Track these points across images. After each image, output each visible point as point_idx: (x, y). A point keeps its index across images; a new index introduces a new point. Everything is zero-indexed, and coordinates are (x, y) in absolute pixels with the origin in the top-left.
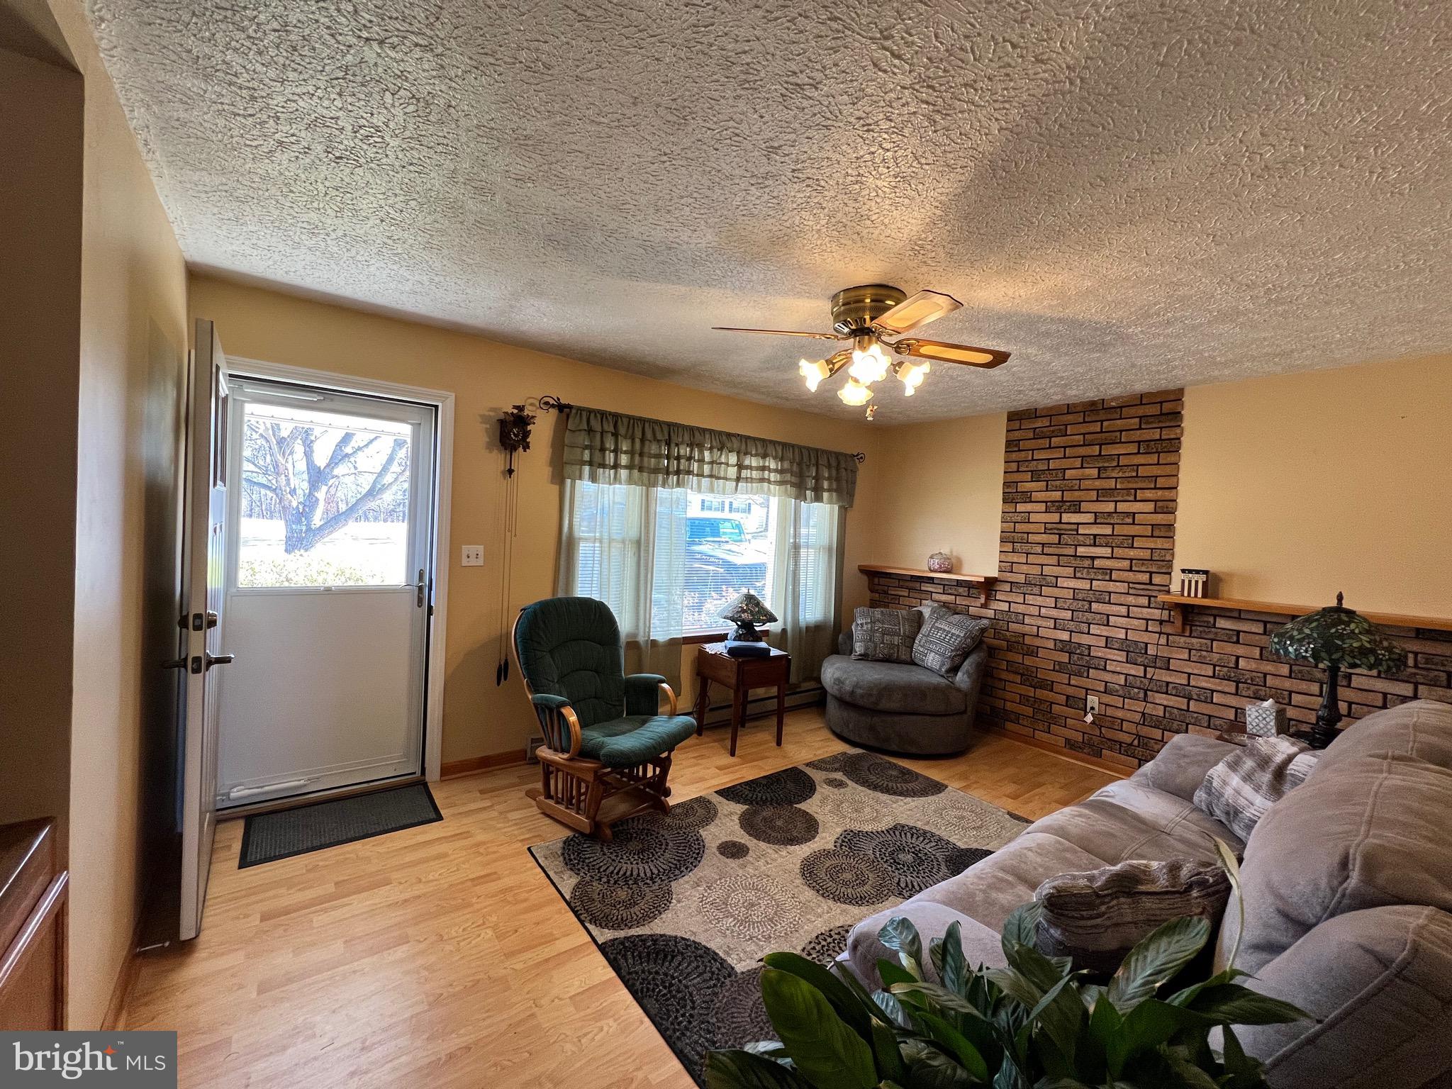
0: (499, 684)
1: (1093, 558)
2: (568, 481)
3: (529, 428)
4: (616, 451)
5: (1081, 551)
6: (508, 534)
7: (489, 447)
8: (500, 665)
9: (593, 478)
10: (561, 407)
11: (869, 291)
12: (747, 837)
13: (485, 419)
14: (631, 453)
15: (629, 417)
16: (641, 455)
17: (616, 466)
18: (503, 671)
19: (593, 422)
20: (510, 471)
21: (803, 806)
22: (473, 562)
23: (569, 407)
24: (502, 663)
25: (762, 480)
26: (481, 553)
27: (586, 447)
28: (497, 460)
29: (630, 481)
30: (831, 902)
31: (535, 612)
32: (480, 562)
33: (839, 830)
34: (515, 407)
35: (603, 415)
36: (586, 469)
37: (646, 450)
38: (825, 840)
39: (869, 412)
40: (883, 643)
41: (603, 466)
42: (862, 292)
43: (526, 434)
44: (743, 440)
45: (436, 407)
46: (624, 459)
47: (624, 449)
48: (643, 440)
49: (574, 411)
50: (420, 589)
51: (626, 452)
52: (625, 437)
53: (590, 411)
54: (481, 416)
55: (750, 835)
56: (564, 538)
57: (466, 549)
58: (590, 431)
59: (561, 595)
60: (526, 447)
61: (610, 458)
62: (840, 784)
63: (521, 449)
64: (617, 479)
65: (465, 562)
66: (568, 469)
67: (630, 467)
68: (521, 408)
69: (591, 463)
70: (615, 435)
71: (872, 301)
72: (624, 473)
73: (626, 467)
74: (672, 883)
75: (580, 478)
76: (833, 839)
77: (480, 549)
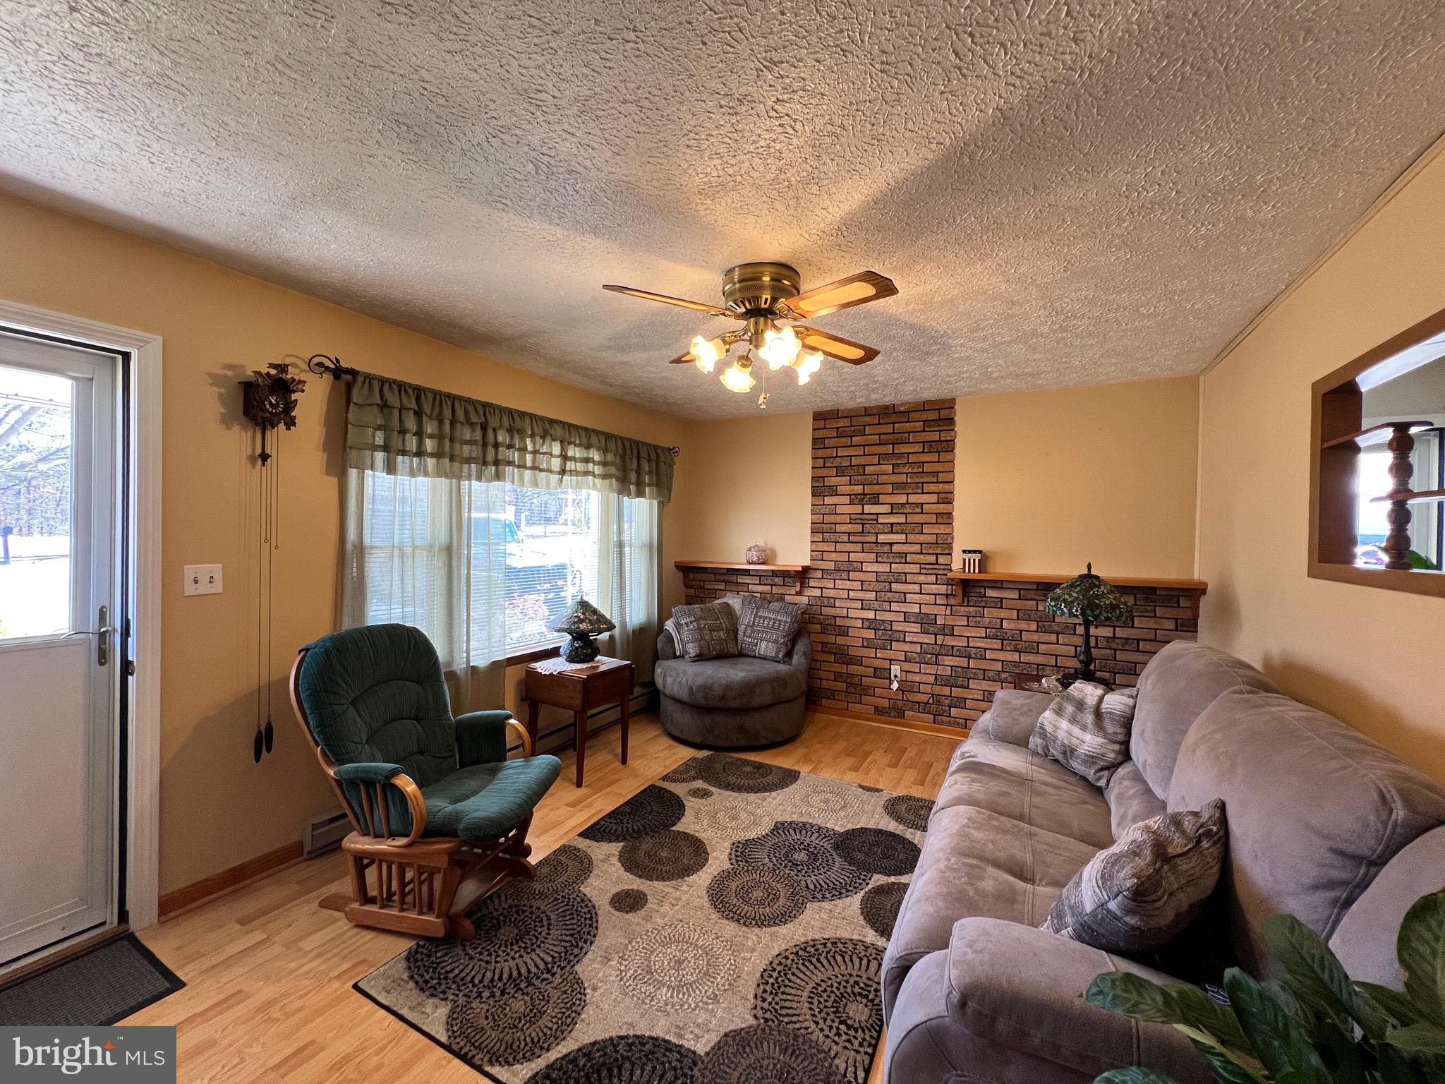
0: (257, 759)
1: (891, 544)
2: (353, 472)
3: (294, 397)
4: (420, 434)
5: (881, 538)
6: (266, 546)
7: (226, 421)
8: (260, 732)
9: (390, 469)
10: (337, 372)
11: (768, 269)
12: (638, 880)
13: (215, 380)
14: (439, 437)
15: (436, 393)
16: (452, 440)
17: (420, 453)
18: (264, 741)
19: (387, 394)
20: (264, 457)
21: (679, 827)
22: (204, 588)
23: (352, 372)
24: (263, 729)
25: (587, 473)
26: (218, 576)
27: (379, 428)
28: (240, 440)
29: (440, 472)
30: (756, 930)
31: (326, 652)
32: (218, 587)
33: (727, 844)
34: (271, 366)
35: (401, 387)
36: (380, 456)
37: (457, 434)
38: (719, 861)
39: (761, 400)
40: (713, 640)
41: (403, 453)
42: (759, 269)
43: (290, 406)
44: (566, 427)
45: (126, 356)
46: (429, 445)
47: (429, 431)
48: (453, 422)
49: (360, 379)
50: (102, 636)
51: (431, 436)
52: (430, 417)
53: (383, 381)
54: (210, 374)
55: (640, 877)
56: (349, 547)
57: (190, 570)
58: (384, 406)
59: (347, 625)
60: (291, 423)
61: (412, 443)
62: (705, 794)
63: (282, 426)
64: (421, 470)
65: (190, 589)
66: (353, 454)
67: (438, 455)
68: (282, 368)
69: (386, 448)
70: (419, 414)
71: (772, 279)
72: (431, 462)
73: (432, 455)
74: (576, 968)
75: (371, 467)
76: (725, 857)
77: (217, 569)
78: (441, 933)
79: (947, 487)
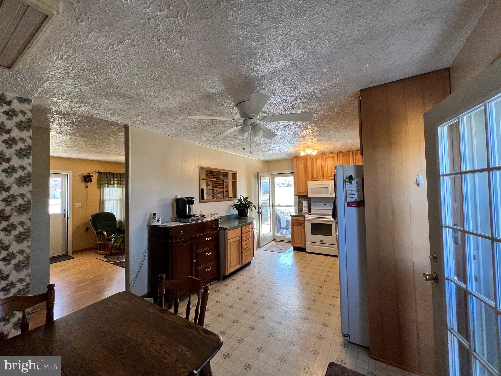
0: (86, 232)
1: (219, 196)
2: (102, 188)
3: (91, 177)
4: (114, 181)
5: (217, 195)
6: (87, 200)
7: (82, 182)
8: (86, 228)
9: (108, 187)
10: (99, 172)
13: (80, 176)
14: (118, 181)
15: (117, 173)
16: (120, 181)
17: (114, 184)
18: (87, 229)
19: (107, 175)
20: (87, 187)
22: (78, 207)
23: (101, 172)
24: (87, 227)
26: (80, 205)
27: (106, 180)
28: (84, 184)
29: (118, 187)
31: (95, 215)
32: (80, 207)
34: (88, 173)
35: (110, 173)
36: (106, 185)
37: (122, 180)
41: (111, 184)
43: (91, 179)
45: (68, 174)
46: (116, 182)
47: (116, 180)
48: (120, 178)
49: (103, 173)
50: (64, 213)
51: (116, 181)
52: (116, 178)
53: (107, 173)
54: (79, 176)
56: (101, 200)
57: (76, 204)
58: (107, 177)
59: (101, 212)
60: (91, 181)
61: (112, 182)
63: (90, 182)
64: (114, 187)
65: (76, 207)
66: (102, 186)
67: (118, 184)
68: (90, 174)
69: (107, 184)
70: (113, 177)
72: (116, 185)
73: (116, 184)
75: (105, 187)
77: (80, 204)
78: (109, 254)
79: (227, 184)
